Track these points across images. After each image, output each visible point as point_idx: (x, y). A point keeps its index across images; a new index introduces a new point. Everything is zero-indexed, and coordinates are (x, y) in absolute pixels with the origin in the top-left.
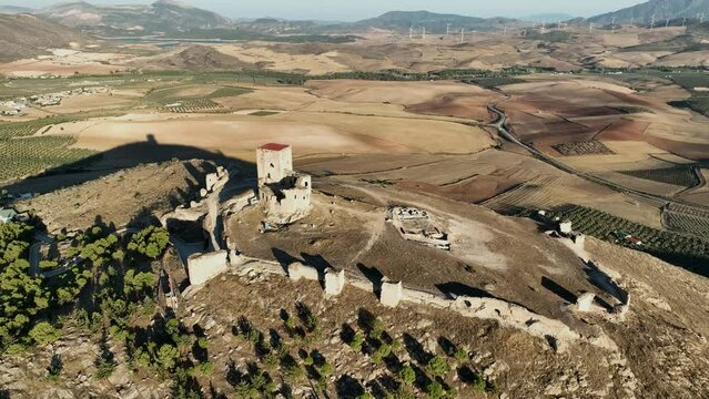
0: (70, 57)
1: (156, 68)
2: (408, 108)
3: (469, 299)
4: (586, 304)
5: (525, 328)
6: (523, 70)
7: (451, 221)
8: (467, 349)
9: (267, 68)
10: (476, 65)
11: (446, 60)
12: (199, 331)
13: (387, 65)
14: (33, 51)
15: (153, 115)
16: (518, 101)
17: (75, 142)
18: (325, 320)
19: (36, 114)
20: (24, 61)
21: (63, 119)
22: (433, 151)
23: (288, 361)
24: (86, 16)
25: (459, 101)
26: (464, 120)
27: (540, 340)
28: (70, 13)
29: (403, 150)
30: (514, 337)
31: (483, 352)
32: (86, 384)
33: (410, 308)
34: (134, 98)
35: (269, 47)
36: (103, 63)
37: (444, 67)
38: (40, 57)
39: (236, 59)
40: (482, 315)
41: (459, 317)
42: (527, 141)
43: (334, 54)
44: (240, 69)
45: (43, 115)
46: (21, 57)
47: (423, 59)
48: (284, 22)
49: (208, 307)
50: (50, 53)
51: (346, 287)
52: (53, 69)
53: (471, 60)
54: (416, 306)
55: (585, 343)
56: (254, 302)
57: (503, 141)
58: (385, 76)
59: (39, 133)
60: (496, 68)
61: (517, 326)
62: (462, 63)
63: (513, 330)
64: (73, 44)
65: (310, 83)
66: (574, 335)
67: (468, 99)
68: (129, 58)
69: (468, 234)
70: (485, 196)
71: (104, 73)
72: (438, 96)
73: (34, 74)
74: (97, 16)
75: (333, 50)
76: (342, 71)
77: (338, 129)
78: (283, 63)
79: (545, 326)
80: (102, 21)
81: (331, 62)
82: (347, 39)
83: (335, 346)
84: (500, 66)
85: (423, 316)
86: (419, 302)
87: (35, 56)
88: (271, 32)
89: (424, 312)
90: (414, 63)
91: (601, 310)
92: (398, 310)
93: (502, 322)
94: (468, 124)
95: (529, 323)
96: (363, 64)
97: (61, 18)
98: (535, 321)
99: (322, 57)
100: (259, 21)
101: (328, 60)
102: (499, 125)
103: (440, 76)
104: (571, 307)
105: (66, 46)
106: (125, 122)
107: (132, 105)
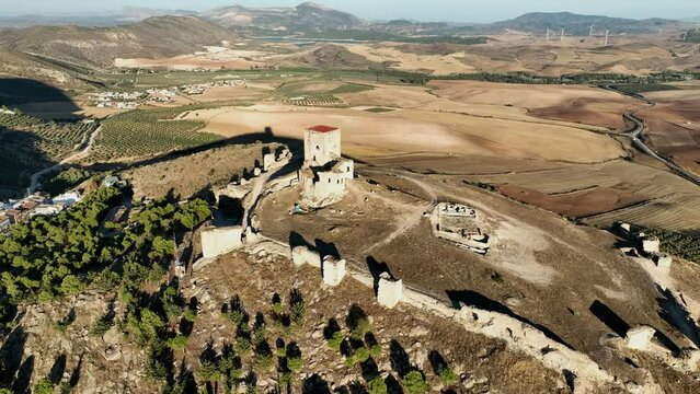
0: (220, 53)
1: (290, 64)
2: (531, 112)
3: (476, 311)
4: (640, 340)
5: (539, 357)
6: (677, 76)
7: (504, 223)
8: (458, 370)
9: (393, 67)
10: (619, 70)
11: (586, 62)
12: (194, 303)
13: (517, 67)
14: (192, 48)
15: (277, 106)
16: (663, 109)
17: (204, 127)
18: (314, 311)
19: (182, 101)
20: (184, 56)
21: (202, 107)
22: (550, 158)
23: (263, 348)
24: (240, 18)
25: (591, 107)
26: (596, 128)
27: (556, 374)
28: (228, 15)
29: (516, 154)
30: (521, 365)
31: (478, 375)
32: (86, 339)
33: (408, 312)
34: (265, 91)
35: (397, 48)
36: (247, 59)
37: (580, 71)
38: (197, 53)
39: (365, 58)
40: (490, 332)
41: (461, 330)
42: (666, 155)
43: (461, 55)
44: (366, 68)
45: (187, 102)
46: (183, 53)
47: (558, 62)
48: (417, 24)
49: (211, 281)
50: (206, 50)
51: (346, 279)
52: (203, 63)
53: (613, 65)
54: (415, 310)
55: (619, 389)
56: (253, 282)
57: (636, 152)
58: (511, 79)
59: (178, 118)
60: (642, 73)
61: (529, 352)
62: (600, 68)
63: (522, 356)
64: (225, 42)
65: (432, 83)
66: (604, 376)
67: (601, 105)
68: (269, 55)
69: (519, 240)
70: (600, 210)
71: (245, 68)
72: (568, 100)
73: (189, 68)
74: (248, 18)
75: (460, 51)
76: (469, 72)
77: (450, 129)
78: (409, 63)
79: (563, 358)
80: (252, 22)
81: (458, 62)
82: (478, 41)
83: (315, 341)
84: (648, 71)
85: (419, 323)
86: (420, 306)
87: (193, 52)
88: (404, 33)
89: (422, 318)
90: (546, 66)
91: (663, 352)
92: (394, 312)
93: (511, 344)
94: (597, 132)
95: (545, 351)
96: (490, 66)
97: (219, 20)
98: (552, 350)
99: (449, 58)
100: (392, 22)
101: (454, 61)
102: (634, 135)
103: (575, 80)
104: (619, 342)
105: (220, 44)
106: (252, 111)
107: (262, 97)
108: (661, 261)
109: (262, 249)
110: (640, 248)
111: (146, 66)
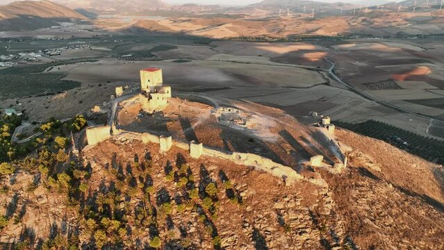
0: (70, 27)
1: (120, 34)
2: (272, 59)
3: (239, 154)
4: (317, 161)
5: (270, 171)
6: (351, 36)
7: (254, 116)
8: (233, 182)
10: (320, 33)
11: (302, 29)
13: (263, 32)
15: (115, 61)
17: (65, 76)
18: (157, 164)
19: (47, 60)
20: (43, 29)
21: (61, 63)
22: (284, 86)
23: (132, 183)
25: (306, 55)
26: (307, 67)
27: (277, 178)
30: (261, 176)
31: (242, 183)
32: (22, 195)
33: (207, 159)
34: (105, 51)
36: (89, 30)
38: (53, 27)
39: (169, 29)
40: (247, 163)
41: (233, 164)
42: (346, 80)
43: (230, 25)
45: (50, 61)
46: (42, 27)
47: (286, 29)
48: (201, 6)
49: (96, 156)
50: (59, 25)
51: (173, 147)
52: (56, 34)
53: (317, 29)
54: (210, 157)
55: (306, 182)
56: (120, 154)
57: (330, 80)
59: (46, 71)
60: (333, 34)
61: (265, 170)
62: (310, 32)
63: (262, 172)
64: (73, 20)
65: (213, 43)
66: (299, 177)
67: (310, 54)
68: (105, 28)
69: (261, 123)
71: (89, 37)
73: (49, 37)
74: (88, 2)
75: (229, 23)
76: (235, 36)
77: (225, 72)
78: (197, 31)
80: (91, 5)
81: (228, 30)
82: (239, 16)
83: (159, 178)
84: (336, 33)
85: (212, 164)
86: (212, 156)
87: (50, 27)
88: (193, 12)
89: (214, 161)
90: (280, 31)
91: (327, 166)
92: (199, 160)
93: (257, 167)
94: (308, 69)
95: (273, 169)
97: (66, 4)
98: (276, 167)
99: (222, 27)
100: (186, 5)
101: (225, 29)
102: (329, 70)
103: (293, 39)
104: (307, 163)
105: (69, 21)
106: (96, 65)
107: (103, 55)
108: (330, 127)
109: (123, 137)
110: (321, 123)
111: (15, 36)
